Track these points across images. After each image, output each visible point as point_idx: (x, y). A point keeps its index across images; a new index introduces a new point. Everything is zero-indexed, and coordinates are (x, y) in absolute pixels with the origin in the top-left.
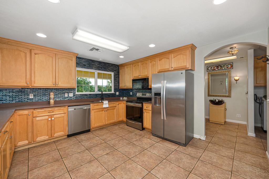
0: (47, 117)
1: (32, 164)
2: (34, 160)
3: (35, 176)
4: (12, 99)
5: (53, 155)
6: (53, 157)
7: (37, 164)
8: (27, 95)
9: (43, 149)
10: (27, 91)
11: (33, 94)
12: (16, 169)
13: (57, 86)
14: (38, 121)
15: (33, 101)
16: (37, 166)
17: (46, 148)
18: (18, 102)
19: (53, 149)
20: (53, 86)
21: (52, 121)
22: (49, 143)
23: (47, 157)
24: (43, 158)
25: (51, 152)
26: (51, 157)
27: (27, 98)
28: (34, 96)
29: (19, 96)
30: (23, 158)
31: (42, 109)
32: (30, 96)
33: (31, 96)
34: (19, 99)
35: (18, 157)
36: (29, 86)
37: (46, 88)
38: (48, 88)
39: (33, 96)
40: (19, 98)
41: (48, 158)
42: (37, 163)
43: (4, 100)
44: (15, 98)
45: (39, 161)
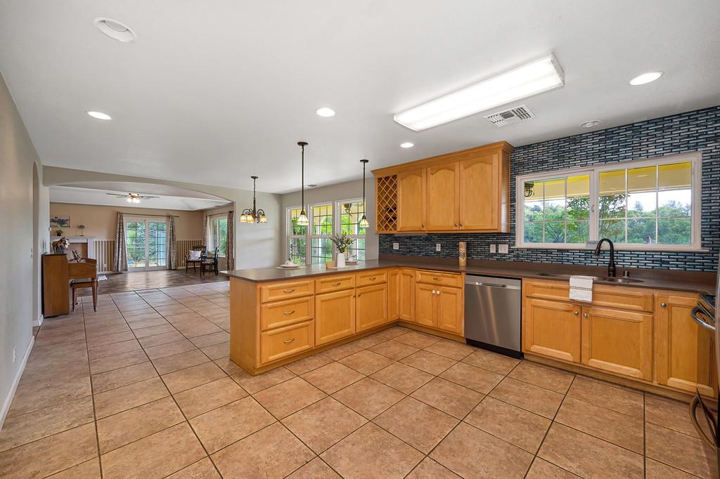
1: (380, 346)
4: (419, 250)
8: (434, 245)
10: (434, 238)
11: (440, 244)
13: (461, 228)
14: (421, 289)
15: (440, 256)
18: (424, 255)
20: (454, 229)
22: (434, 337)
27: (434, 250)
28: (442, 247)
29: (425, 247)
31: (426, 270)
32: (437, 247)
39: (440, 247)
40: (426, 250)
43: (413, 252)
44: (422, 249)
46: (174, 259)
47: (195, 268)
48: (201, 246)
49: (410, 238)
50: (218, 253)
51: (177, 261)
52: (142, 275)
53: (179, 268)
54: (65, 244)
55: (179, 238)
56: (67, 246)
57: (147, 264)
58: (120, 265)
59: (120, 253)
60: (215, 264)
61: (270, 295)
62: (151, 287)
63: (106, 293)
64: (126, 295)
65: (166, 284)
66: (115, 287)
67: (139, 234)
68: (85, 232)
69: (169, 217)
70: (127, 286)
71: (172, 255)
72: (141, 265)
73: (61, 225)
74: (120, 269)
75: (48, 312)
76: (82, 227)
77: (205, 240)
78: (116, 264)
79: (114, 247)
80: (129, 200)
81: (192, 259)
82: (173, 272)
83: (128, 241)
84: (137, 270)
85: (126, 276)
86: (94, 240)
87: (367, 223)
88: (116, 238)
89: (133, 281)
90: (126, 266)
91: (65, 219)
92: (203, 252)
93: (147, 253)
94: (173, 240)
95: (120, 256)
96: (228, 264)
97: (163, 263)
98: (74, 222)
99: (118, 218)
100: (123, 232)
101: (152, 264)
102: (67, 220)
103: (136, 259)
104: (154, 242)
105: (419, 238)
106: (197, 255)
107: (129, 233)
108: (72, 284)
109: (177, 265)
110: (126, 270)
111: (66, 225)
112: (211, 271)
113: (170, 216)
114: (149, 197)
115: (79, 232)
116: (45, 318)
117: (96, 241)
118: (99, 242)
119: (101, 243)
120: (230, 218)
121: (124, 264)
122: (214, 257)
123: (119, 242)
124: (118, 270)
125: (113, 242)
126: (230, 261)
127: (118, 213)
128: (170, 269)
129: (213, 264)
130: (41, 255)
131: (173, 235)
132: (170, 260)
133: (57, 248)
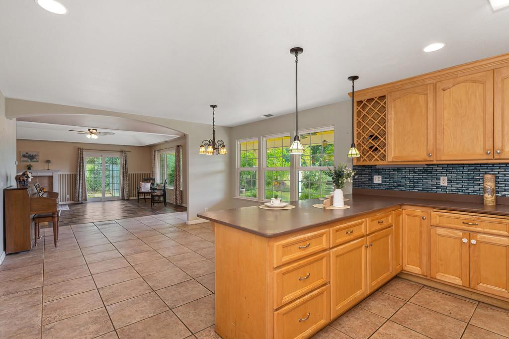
0: (460, 234)
1: (403, 314)
2: (412, 309)
3: (387, 334)
4: (412, 184)
5: (447, 328)
6: (443, 329)
7: (408, 319)
8: (437, 178)
9: (444, 302)
10: (436, 170)
11: (446, 178)
12: (382, 304)
13: (496, 156)
14: (441, 235)
15: (446, 192)
16: (404, 322)
17: (450, 303)
18: (421, 190)
19: (461, 315)
20: (485, 158)
21: (472, 248)
22: (464, 299)
23: (432, 321)
24: (425, 318)
25: (448, 318)
26: (439, 328)
27: (437, 184)
28: (450, 181)
29: (422, 180)
30: (402, 295)
31: (449, 211)
32: (441, 181)
33: (444, 182)
34: (423, 186)
35: (399, 289)
36: (432, 161)
37: (475, 164)
38: (481, 164)
39: (446, 181)
40: (423, 184)
41: (432, 324)
42: (410, 318)
43: (403, 186)
44: (418, 182)
45: (416, 316)
46: (127, 190)
47: (145, 199)
48: (149, 179)
49: (399, 169)
50: (166, 185)
51: (129, 192)
52: (99, 205)
53: (131, 198)
54: (28, 177)
55: (130, 171)
56: (30, 180)
57: (104, 195)
58: (80, 196)
59: (81, 185)
60: (164, 195)
61: (284, 254)
62: (108, 218)
63: (67, 224)
64: (85, 227)
65: (122, 215)
66: (75, 218)
67: (96, 168)
68: (51, 167)
69: (122, 152)
70: (87, 216)
71: (125, 186)
72: (98, 195)
73: (31, 160)
74: (80, 199)
75: (11, 248)
76: (48, 161)
77: (153, 173)
78: (77, 195)
79: (75, 180)
80: (89, 136)
81: (143, 190)
82: (126, 202)
83: (87, 174)
84: (95, 200)
85: (85, 206)
86: (59, 173)
87: (358, 152)
88: (77, 171)
89: (92, 211)
90: (86, 196)
91: (34, 155)
92: (152, 184)
93: (103, 185)
94: (126, 173)
95: (81, 188)
96: (176, 195)
97: (117, 194)
98: (40, 158)
99: (79, 153)
100: (83, 166)
101: (108, 195)
102: (36, 155)
103: (95, 190)
104: (109, 175)
105: (413, 169)
106: (146, 187)
107: (88, 167)
108: (34, 219)
109: (129, 196)
110: (86, 200)
111: (35, 160)
112: (161, 202)
113: (124, 151)
114: (106, 134)
115: (46, 166)
116: (6, 255)
117: (60, 175)
118: (63, 175)
119: (64, 175)
120: (178, 152)
121: (84, 194)
122: (163, 189)
123: (80, 174)
124: (79, 201)
125: (75, 175)
126: (178, 193)
127: (79, 149)
128: (123, 199)
129: (162, 196)
130: (4, 190)
131: (126, 168)
132: (123, 192)
133: (20, 182)
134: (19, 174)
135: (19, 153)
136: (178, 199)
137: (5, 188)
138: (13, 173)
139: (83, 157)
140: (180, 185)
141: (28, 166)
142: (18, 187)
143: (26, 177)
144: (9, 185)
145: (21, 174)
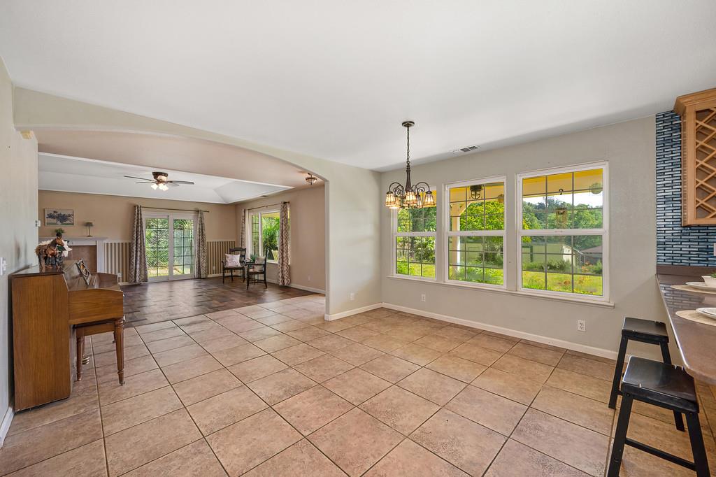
46: (204, 265)
48: (239, 249)
51: (207, 267)
52: (164, 288)
53: (209, 276)
54: (62, 249)
55: (208, 239)
56: (66, 254)
57: (171, 271)
58: (138, 275)
59: (138, 258)
60: (265, 272)
63: (129, 325)
66: (138, 311)
68: (94, 232)
69: (198, 211)
71: (202, 260)
72: (164, 272)
73: (61, 222)
74: (138, 279)
76: (89, 224)
77: (242, 240)
78: (133, 273)
79: (130, 251)
80: (154, 186)
81: (230, 264)
82: (203, 283)
84: (159, 281)
85: (146, 289)
86: (106, 242)
88: (132, 239)
89: (155, 298)
90: (146, 275)
91: (67, 214)
92: (243, 256)
93: (171, 258)
94: (203, 241)
95: (138, 262)
96: (282, 271)
98: (76, 219)
99: (135, 213)
100: (142, 231)
101: (177, 271)
102: (70, 216)
104: (179, 244)
106: (234, 260)
109: (207, 272)
110: (146, 280)
111: (68, 222)
115: (85, 231)
117: (107, 244)
118: (111, 244)
119: (113, 245)
120: (284, 211)
121: (143, 272)
122: (264, 263)
123: (137, 243)
124: (135, 281)
125: (130, 243)
126: (285, 268)
127: (135, 207)
128: (199, 278)
129: (261, 273)
130: (9, 277)
131: (202, 235)
132: (199, 266)
133: (46, 258)
134: (44, 243)
135: (42, 211)
136: (285, 277)
137: (13, 270)
138: (31, 240)
139: (141, 219)
140: (287, 258)
141: (56, 231)
142: (41, 269)
143: (59, 248)
144: (22, 265)
145: (48, 242)
